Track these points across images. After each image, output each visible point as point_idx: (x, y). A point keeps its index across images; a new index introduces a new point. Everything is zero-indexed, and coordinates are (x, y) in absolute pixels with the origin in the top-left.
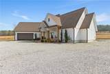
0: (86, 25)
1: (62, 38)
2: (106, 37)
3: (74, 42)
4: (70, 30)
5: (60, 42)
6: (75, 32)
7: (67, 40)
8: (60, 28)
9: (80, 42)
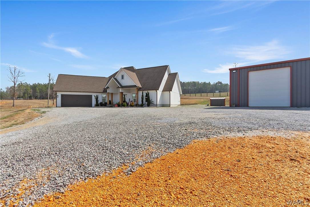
0: (169, 88)
1: (142, 101)
2: (193, 101)
3: (156, 106)
4: (152, 93)
5: (142, 106)
6: (158, 95)
7: (148, 102)
8: (139, 89)
9: (163, 106)
